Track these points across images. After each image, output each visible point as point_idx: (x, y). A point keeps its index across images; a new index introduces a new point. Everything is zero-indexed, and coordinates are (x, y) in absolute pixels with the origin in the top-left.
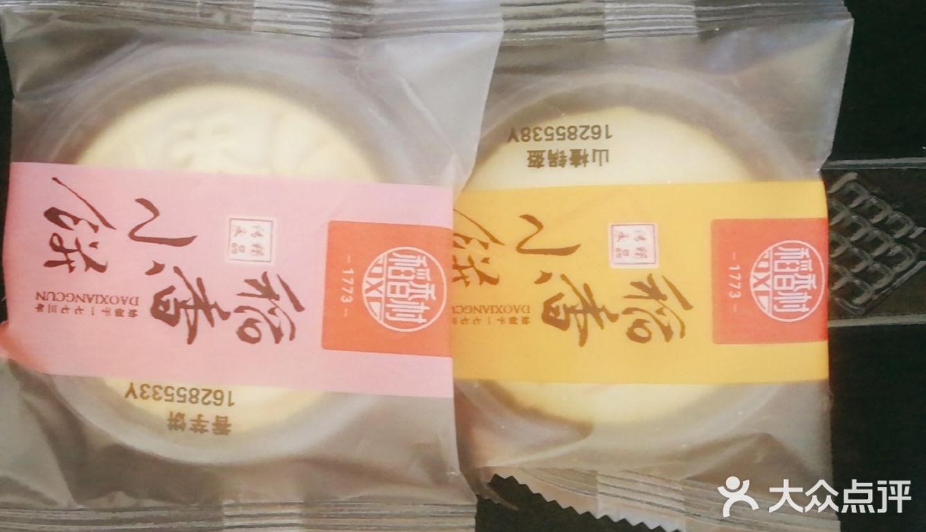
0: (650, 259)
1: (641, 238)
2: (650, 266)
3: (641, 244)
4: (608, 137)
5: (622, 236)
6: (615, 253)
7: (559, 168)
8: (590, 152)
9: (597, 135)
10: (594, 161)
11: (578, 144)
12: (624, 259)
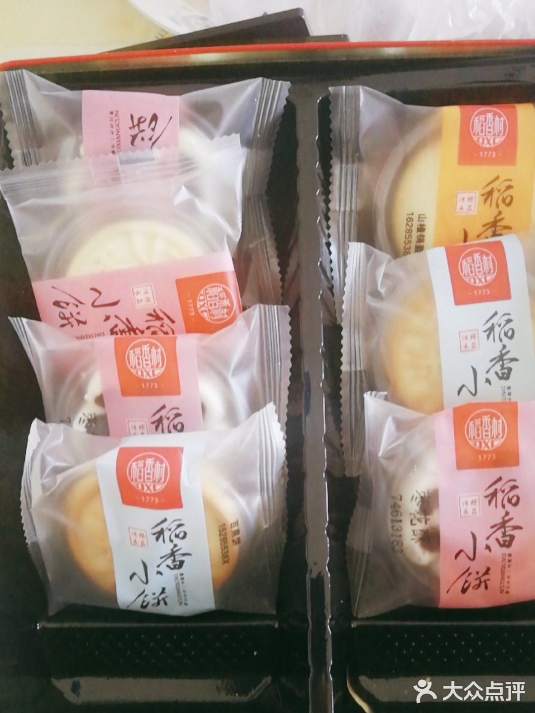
0: (473, 195)
1: (463, 199)
2: (477, 195)
3: (466, 199)
4: (413, 214)
5: (461, 208)
6: (469, 212)
7: (425, 238)
8: (419, 223)
9: (412, 219)
10: (423, 221)
11: (415, 229)
12: (472, 208)
